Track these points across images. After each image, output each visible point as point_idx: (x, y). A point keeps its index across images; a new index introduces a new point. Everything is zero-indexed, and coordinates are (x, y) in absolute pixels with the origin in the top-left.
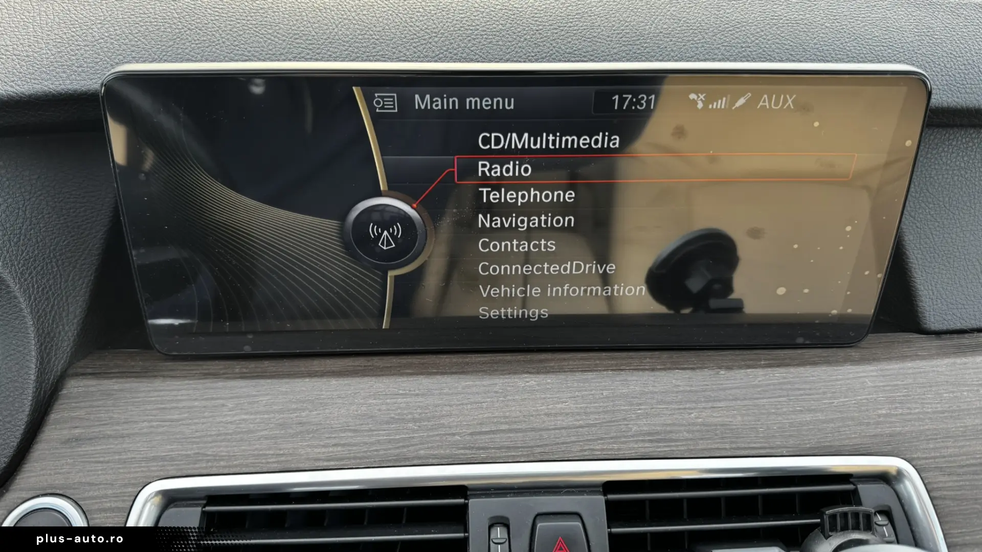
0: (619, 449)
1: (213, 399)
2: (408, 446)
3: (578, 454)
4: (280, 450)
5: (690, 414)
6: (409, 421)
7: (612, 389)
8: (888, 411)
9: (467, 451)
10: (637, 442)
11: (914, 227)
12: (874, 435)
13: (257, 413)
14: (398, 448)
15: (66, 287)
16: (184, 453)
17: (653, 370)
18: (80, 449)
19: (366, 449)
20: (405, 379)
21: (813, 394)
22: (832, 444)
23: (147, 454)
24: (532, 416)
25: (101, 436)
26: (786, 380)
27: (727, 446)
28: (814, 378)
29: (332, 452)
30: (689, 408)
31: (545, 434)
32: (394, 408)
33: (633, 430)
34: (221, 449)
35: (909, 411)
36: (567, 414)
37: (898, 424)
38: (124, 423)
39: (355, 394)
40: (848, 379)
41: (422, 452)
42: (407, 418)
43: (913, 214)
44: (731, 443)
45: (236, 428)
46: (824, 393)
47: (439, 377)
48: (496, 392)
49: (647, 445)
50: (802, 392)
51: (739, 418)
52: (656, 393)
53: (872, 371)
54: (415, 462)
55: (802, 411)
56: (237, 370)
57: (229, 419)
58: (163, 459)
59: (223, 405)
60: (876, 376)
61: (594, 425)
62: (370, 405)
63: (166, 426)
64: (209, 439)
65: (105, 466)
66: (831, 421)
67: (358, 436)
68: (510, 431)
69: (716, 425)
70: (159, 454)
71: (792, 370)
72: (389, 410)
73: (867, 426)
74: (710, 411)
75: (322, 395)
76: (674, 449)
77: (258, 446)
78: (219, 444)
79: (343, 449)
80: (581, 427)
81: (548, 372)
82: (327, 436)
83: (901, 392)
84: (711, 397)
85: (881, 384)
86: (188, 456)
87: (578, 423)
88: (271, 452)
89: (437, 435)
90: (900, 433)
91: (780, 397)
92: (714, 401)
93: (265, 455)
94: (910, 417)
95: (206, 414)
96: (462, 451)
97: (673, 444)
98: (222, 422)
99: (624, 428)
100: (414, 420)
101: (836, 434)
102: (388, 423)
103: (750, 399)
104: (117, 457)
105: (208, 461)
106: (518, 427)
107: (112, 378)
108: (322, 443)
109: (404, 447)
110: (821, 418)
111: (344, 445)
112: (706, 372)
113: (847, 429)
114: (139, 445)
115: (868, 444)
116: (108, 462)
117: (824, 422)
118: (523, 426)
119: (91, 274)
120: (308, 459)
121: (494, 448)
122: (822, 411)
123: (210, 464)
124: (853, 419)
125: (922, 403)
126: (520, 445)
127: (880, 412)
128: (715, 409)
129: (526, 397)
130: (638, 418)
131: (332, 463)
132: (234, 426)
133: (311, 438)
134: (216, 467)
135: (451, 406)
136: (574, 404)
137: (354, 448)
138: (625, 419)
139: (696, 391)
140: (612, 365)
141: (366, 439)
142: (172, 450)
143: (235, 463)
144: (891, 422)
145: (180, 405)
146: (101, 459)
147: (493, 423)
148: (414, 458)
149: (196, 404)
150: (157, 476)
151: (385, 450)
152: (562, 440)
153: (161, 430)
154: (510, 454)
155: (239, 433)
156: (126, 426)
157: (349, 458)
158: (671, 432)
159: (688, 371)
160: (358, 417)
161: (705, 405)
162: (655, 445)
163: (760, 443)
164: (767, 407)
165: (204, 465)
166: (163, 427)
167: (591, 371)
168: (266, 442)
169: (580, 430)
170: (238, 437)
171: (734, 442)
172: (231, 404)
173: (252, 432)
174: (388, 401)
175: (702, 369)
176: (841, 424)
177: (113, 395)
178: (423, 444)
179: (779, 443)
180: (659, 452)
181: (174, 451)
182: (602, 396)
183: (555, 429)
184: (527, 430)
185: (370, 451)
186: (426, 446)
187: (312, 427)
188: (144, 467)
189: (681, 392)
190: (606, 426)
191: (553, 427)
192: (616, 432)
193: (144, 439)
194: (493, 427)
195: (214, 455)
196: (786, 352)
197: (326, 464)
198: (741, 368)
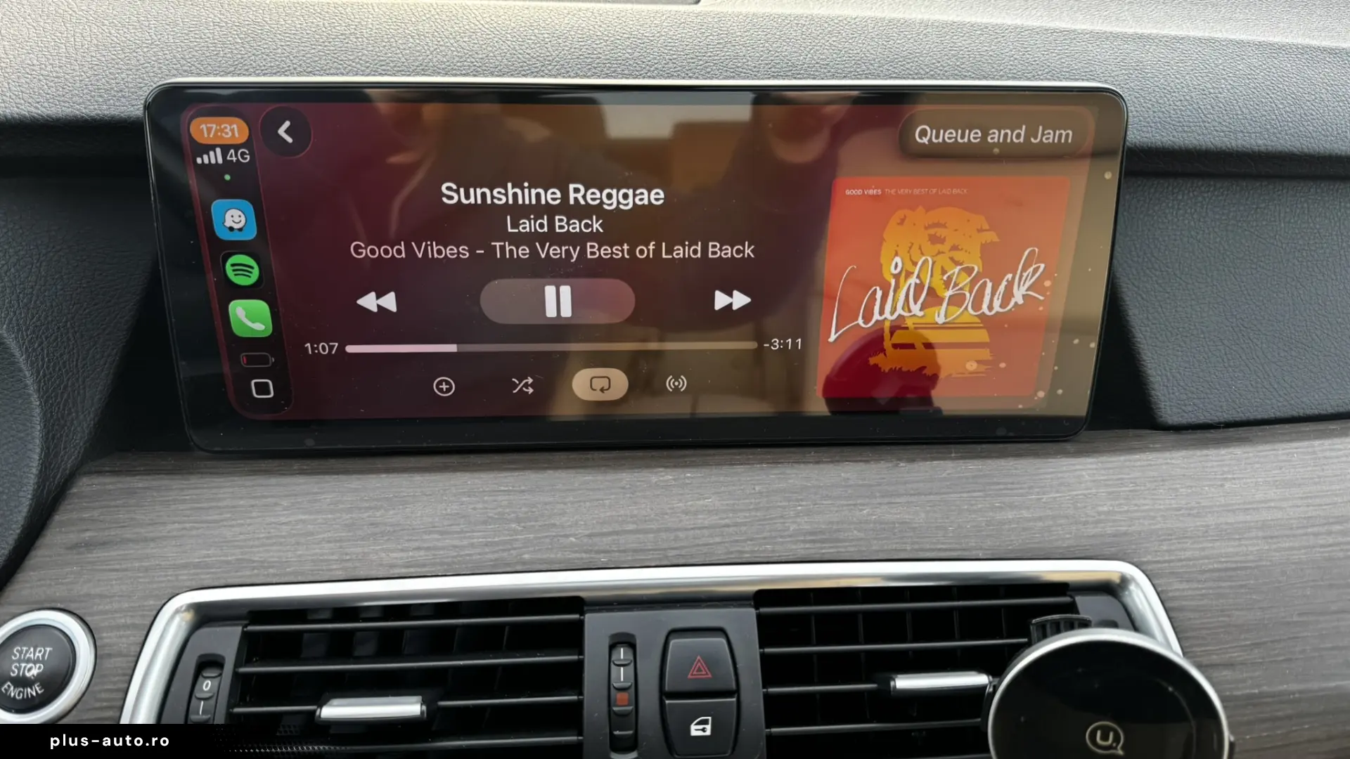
0: (773, 551)
1: (263, 497)
2: (509, 550)
3: (722, 557)
4: (347, 554)
5: (862, 510)
6: (511, 521)
7: (766, 484)
8: (1111, 508)
9: (584, 555)
10: (796, 542)
11: (1139, 298)
12: (1092, 536)
13: (318, 512)
14: (497, 552)
15: (84, 365)
16: (222, 558)
17: (817, 463)
18: (89, 555)
19: (455, 554)
20: (508, 474)
21: (1016, 489)
23: (175, 560)
24: (667, 514)
25: (118, 540)
26: (981, 473)
27: (909, 548)
28: (1017, 471)
29: (412, 557)
30: (861, 505)
31: (681, 535)
32: (492, 507)
33: (791, 529)
34: (271, 554)
35: (1136, 508)
36: (709, 512)
37: (1123, 523)
38: (150, 524)
39: (445, 490)
40: (1061, 472)
41: (526, 556)
42: (509, 517)
43: (1136, 283)
44: (912, 544)
45: (292, 529)
46: (1031, 488)
47: (550, 472)
48: (623, 488)
49: (807, 546)
50: (1002, 487)
51: (923, 515)
52: (821, 487)
53: (1091, 463)
54: (519, 568)
55: (1001, 508)
56: (295, 468)
57: (283, 519)
58: (197, 566)
60: (1096, 469)
61: (744, 524)
62: (463, 503)
63: (202, 528)
64: (256, 543)
65: (120, 574)
66: (1040, 519)
67: (447, 539)
68: (637, 531)
69: (894, 523)
70: (190, 560)
71: (990, 461)
72: (486, 508)
73: (1084, 525)
74: (886, 507)
76: (843, 550)
77: (317, 551)
78: (268, 548)
79: (427, 554)
80: (728, 526)
81: (688, 466)
82: (407, 538)
83: (1127, 486)
84: (887, 491)
85: (1102, 478)
86: (228, 562)
87: (723, 522)
88: (335, 557)
89: (546, 537)
90: (1125, 534)
91: (974, 491)
92: (891, 496)
93: (328, 560)
94: (1139, 514)
95: (254, 514)
96: (577, 555)
97: (840, 545)
98: (274, 523)
99: (779, 526)
100: (518, 520)
101: (1046, 534)
102: (485, 523)
103: (936, 494)
104: (137, 564)
105: (254, 568)
106: (649, 527)
107: (135, 475)
108: (400, 547)
109: (504, 550)
110: (1026, 515)
112: (883, 465)
113: (1059, 528)
114: (166, 550)
115: (1085, 546)
116: (126, 570)
117: (1029, 520)
118: (654, 526)
119: (116, 354)
121: (617, 551)
122: (1028, 508)
123: (256, 571)
124: (1067, 517)
125: (1153, 499)
126: (650, 547)
127: (1100, 509)
128: (894, 505)
129: (659, 493)
130: (797, 515)
131: (412, 570)
132: (289, 527)
133: (387, 540)
134: (264, 575)
135: (565, 504)
136: (720, 500)
137: (441, 552)
138: (782, 517)
139: (870, 485)
140: (769, 459)
141: (456, 542)
142: (208, 556)
144: (1114, 521)
145: (220, 504)
146: (118, 567)
147: (617, 522)
148: (517, 563)
149: (242, 502)
150: (188, 587)
151: (479, 554)
152: (703, 541)
153: (194, 532)
154: (637, 558)
155: (294, 535)
156: (151, 528)
157: (434, 564)
158: (838, 531)
159: (861, 464)
160: (447, 517)
161: (879, 500)
162: (818, 545)
163: (950, 543)
164: (958, 503)
165: (248, 573)
166: (198, 529)
167: (742, 464)
168: (327, 545)
169: (727, 529)
170: (293, 540)
171: (917, 543)
172: (285, 503)
173: (312, 534)
174: (486, 498)
175: (877, 461)
176: (1051, 523)
177: (136, 493)
178: (528, 547)
179: (974, 544)
180: (823, 554)
181: (210, 557)
182: (753, 491)
183: (692, 529)
184: (659, 530)
185: (461, 556)
186: (531, 549)
187: (388, 528)
188: (171, 575)
189: (850, 486)
190: (760, 525)
191: (692, 526)
192: (770, 531)
193: (174, 542)
194: (617, 528)
195: (262, 562)
196: (984, 446)
197: (403, 571)
198: (925, 459)
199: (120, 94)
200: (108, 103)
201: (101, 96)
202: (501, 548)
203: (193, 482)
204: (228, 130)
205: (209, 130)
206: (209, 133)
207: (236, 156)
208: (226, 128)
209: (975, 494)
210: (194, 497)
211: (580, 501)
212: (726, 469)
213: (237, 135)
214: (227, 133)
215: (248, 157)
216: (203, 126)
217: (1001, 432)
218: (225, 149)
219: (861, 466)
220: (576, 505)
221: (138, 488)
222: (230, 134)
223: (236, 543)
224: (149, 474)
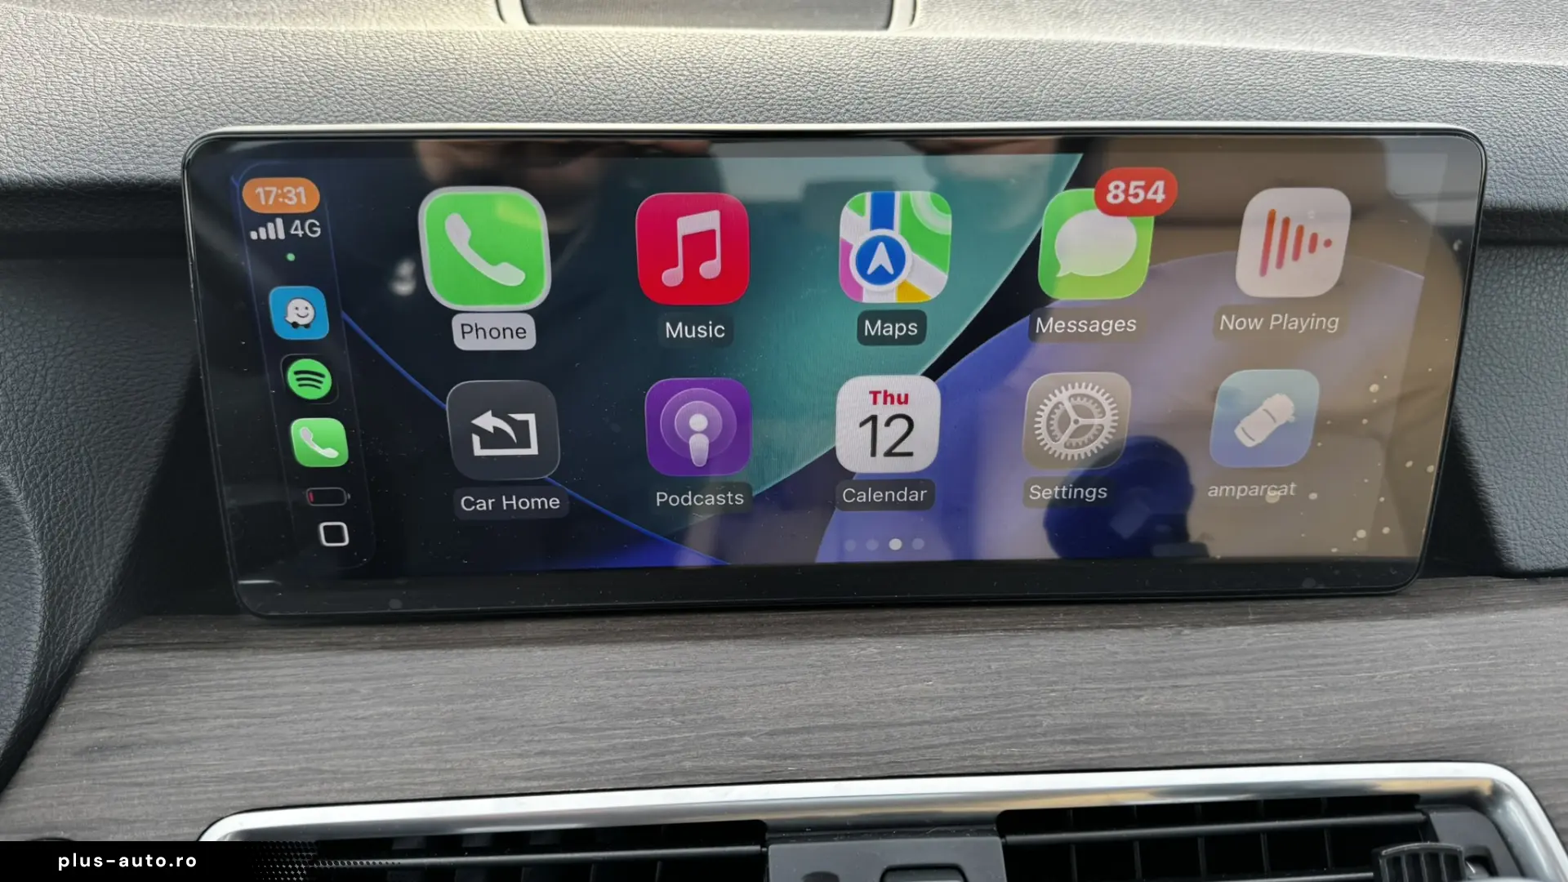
0: (1022, 755)
1: (334, 681)
2: (663, 755)
3: (952, 765)
4: (446, 761)
5: (1138, 697)
6: (665, 713)
7: (1004, 660)
8: (1468, 690)
9: (764, 762)
10: (1051, 743)
11: (1476, 403)
12: (1447, 728)
13: (408, 703)
14: (644, 757)
15: (102, 504)
16: (282, 768)
17: (1071, 629)
18: (104, 764)
19: (591, 761)
20: (659, 646)
21: (1339, 664)
22: (1380, 742)
23: (218, 770)
24: (873, 703)
25: (144, 742)
26: (1292, 643)
27: (1204, 749)
28: (1338, 639)
29: (534, 765)
30: (1137, 689)
31: (895, 732)
32: (638, 693)
33: (1045, 724)
34: (346, 761)
35: (1501, 689)
36: (932, 700)
37: (1485, 710)
38: (183, 720)
39: (575, 670)
40: (1395, 640)
41: (688, 764)
42: (662, 708)
43: (1471, 384)
44: (1209, 744)
45: (373, 727)
46: (1357, 662)
47: (714, 643)
48: (812, 666)
49: (1068, 748)
50: (1320, 661)
51: (1220, 703)
52: (1080, 664)
53: (1434, 627)
54: (677, 781)
55: (1322, 690)
56: (376, 639)
57: (361, 713)
58: (246, 778)
59: (352, 691)
60: (1441, 635)
61: (978, 717)
62: (599, 688)
63: (254, 724)
64: (327, 745)
65: (146, 790)
66: (1376, 705)
67: (579, 739)
68: (835, 728)
69: (1182, 715)
70: (239, 771)
71: (1300, 626)
72: (631, 696)
73: (1435, 713)
74: (1170, 692)
75: (519, 673)
76: (1116, 754)
77: (407, 756)
78: (343, 753)
79: (553, 760)
80: (956, 720)
81: (897, 634)
82: (526, 738)
83: (1484, 659)
84: (1170, 669)
85: (1451, 647)
86: (288, 773)
87: (950, 714)
88: (431, 766)
89: (713, 736)
90: (1491, 725)
91: (1285, 668)
92: (1177, 676)
93: (422, 770)
94: (1504, 698)
95: (323, 705)
96: (756, 762)
97: (1113, 746)
98: (350, 717)
99: (1028, 721)
100: (674, 712)
101: (1385, 727)
102: (629, 716)
103: (1235, 673)
104: (167, 776)
105: (323, 781)
106: (850, 721)
107: (166, 651)
108: (517, 751)
109: (656, 755)
110: (1356, 701)
111: (554, 753)
112: (1161, 632)
113: (1402, 718)
114: (206, 756)
115: (1441, 742)
116: (152, 784)
117: (1360, 707)
118: (856, 720)
119: (144, 487)
120: (494, 777)
121: (809, 756)
122: (1357, 690)
123: (325, 786)
124: (1411, 703)
125: (1522, 676)
126: (854, 751)
127: (1454, 691)
128: (1179, 690)
129: (860, 672)
130: (1051, 704)
131: (535, 784)
132: (369, 724)
133: (500, 741)
134: (337, 791)
135: (736, 688)
136: (943, 683)
137: (572, 758)
138: (1030, 707)
139: (1147, 662)
140: (1003, 624)
141: (592, 744)
142: (262, 764)
143: (369, 783)
144: (1474, 707)
145: (279, 691)
146: (141, 780)
147: (807, 714)
148: (673, 774)
149: (307, 688)
150: (233, 808)
151: (624, 761)
152: (925, 741)
153: (243, 731)
154: (837, 765)
155: (377, 735)
156: (185, 726)
157: (563, 776)
158: (1108, 727)
159: (1130, 631)
160: (579, 708)
161: (1161, 683)
162: (1083, 747)
163: (1260, 742)
164: (1265, 684)
165: (315, 788)
166: (249, 726)
167: (968, 632)
168: (421, 749)
169: (955, 725)
170: (375, 741)
171: (1214, 742)
172: (364, 690)
173: (401, 733)
174: (630, 681)
175: (1152, 626)
176: (1390, 711)
177: (167, 676)
178: (690, 750)
179: (1291, 742)
180: (1091, 759)
181: (265, 765)
182: (989, 671)
183: (912, 724)
184: (864, 726)
185: (599, 763)
186: (694, 753)
187: (501, 725)
188: (213, 792)
189: (1120, 662)
190: (999, 718)
191: (908, 721)
192: (1014, 728)
193: (216, 746)
194: (808, 722)
195: (334, 772)
196: (1287, 603)
197: (522, 785)
198: (1216, 624)
199: (151, 150)
200: (136, 161)
201: (126, 152)
202: (652, 751)
203: (242, 660)
204: (291, 195)
205: (268, 194)
206: (267, 200)
207: (303, 229)
208: (289, 192)
209: (1287, 672)
210: (245, 681)
211: (754, 685)
212: (948, 639)
213: (304, 201)
214: (290, 199)
215: (319, 230)
216: (260, 190)
217: (1308, 584)
218: (288, 219)
219: (1133, 634)
220: (750, 691)
221: (170, 669)
222: (295, 199)
223: (299, 747)
224: (184, 649)
